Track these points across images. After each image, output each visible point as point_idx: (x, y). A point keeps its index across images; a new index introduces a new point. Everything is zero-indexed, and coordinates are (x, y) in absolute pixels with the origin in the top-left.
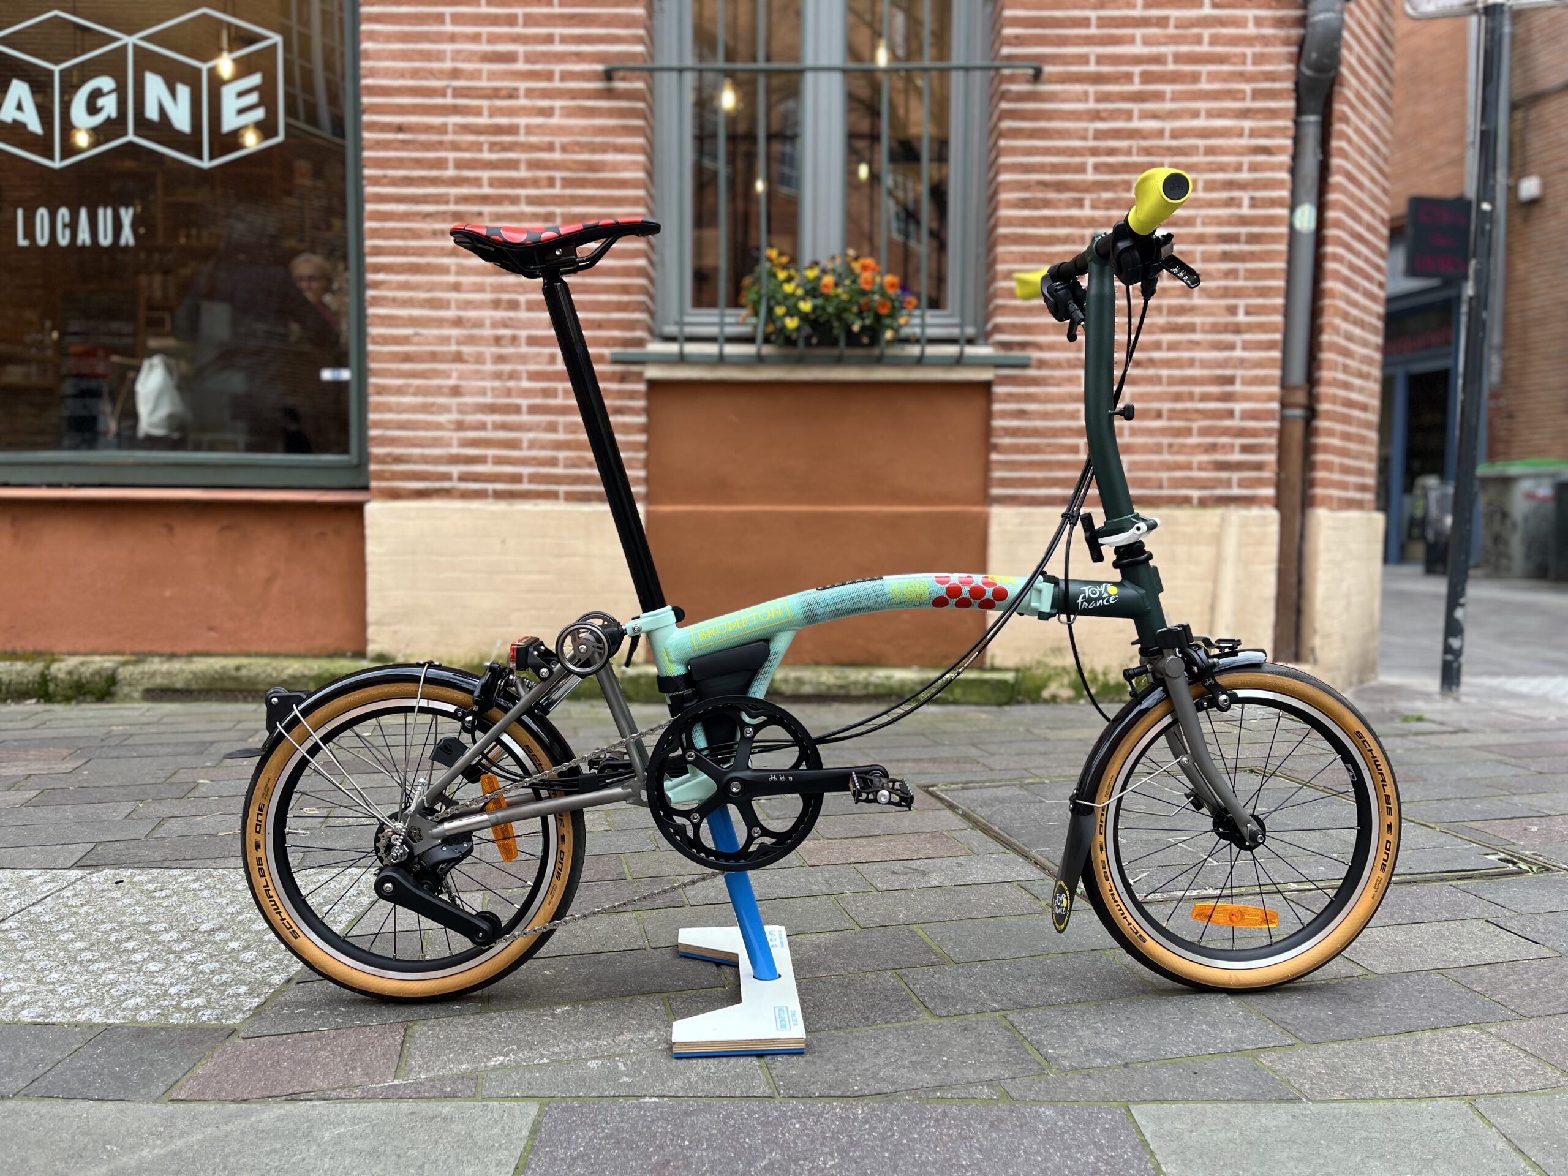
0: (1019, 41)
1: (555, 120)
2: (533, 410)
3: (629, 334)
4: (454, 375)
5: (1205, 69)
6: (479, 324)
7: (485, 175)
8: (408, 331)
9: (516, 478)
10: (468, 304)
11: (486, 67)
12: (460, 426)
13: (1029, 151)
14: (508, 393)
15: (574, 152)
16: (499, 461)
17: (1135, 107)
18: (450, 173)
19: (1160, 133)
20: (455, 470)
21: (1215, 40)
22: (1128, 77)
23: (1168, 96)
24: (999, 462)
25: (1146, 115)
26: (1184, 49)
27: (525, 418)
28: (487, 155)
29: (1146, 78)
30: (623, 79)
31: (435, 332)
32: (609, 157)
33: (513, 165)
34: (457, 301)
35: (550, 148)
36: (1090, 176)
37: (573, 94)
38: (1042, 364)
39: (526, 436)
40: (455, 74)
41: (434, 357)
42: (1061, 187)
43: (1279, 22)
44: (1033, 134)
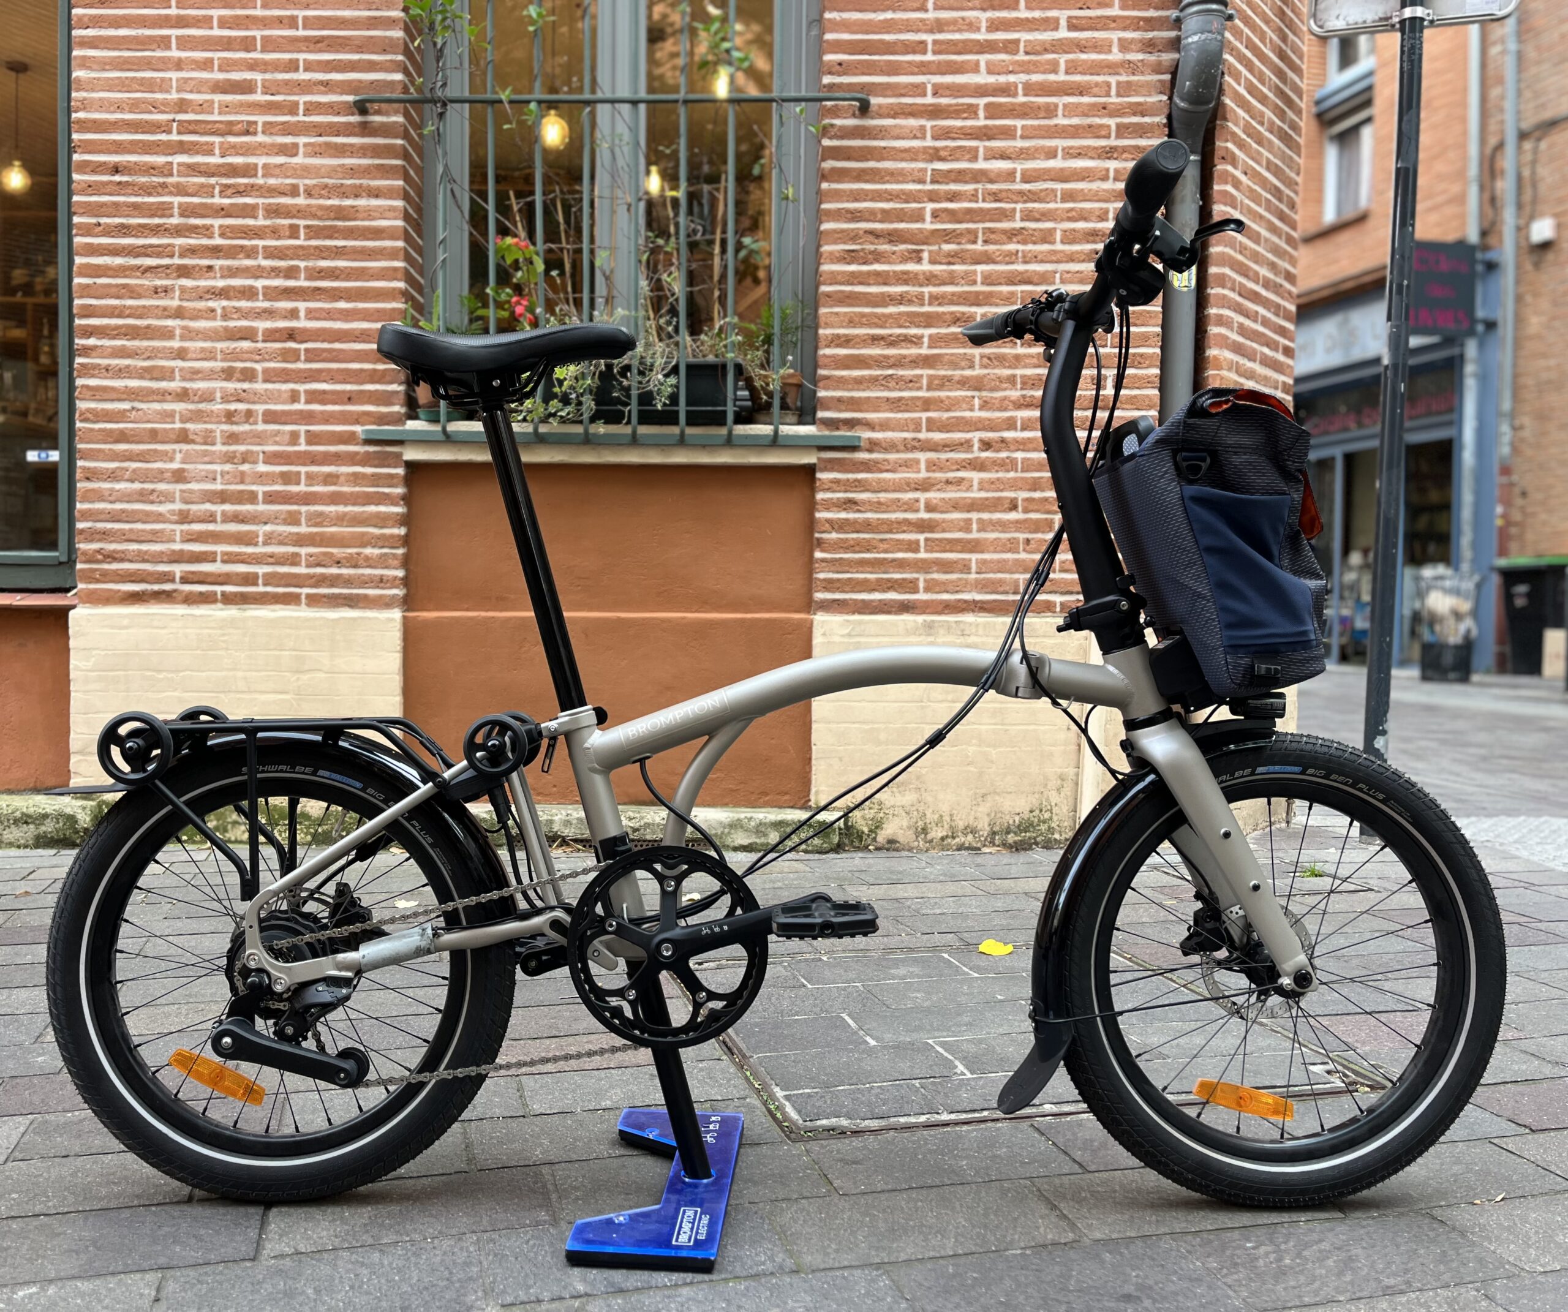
0: (842, 68)
1: (299, 160)
2: (270, 498)
3: (384, 409)
4: (178, 456)
5: (1062, 101)
6: (208, 397)
7: (217, 222)
8: (126, 406)
9: (250, 579)
10: (194, 375)
11: (218, 98)
12: (184, 518)
13: (856, 196)
14: (242, 478)
15: (321, 197)
16: (229, 559)
17: (981, 145)
18: (175, 220)
19: (1010, 176)
20: (178, 569)
21: (1072, 68)
22: (972, 111)
23: (1019, 133)
24: (823, 560)
25: (992, 155)
26: (1036, 78)
27: (261, 507)
28: (217, 200)
29: (993, 111)
30: (378, 112)
31: (157, 406)
32: (361, 202)
33: (249, 211)
34: (181, 370)
35: (294, 191)
36: (928, 225)
37: (320, 130)
38: (873, 446)
39: (263, 529)
40: (182, 106)
41: (153, 436)
42: (893, 237)
43: (1149, 46)
44: (860, 176)
